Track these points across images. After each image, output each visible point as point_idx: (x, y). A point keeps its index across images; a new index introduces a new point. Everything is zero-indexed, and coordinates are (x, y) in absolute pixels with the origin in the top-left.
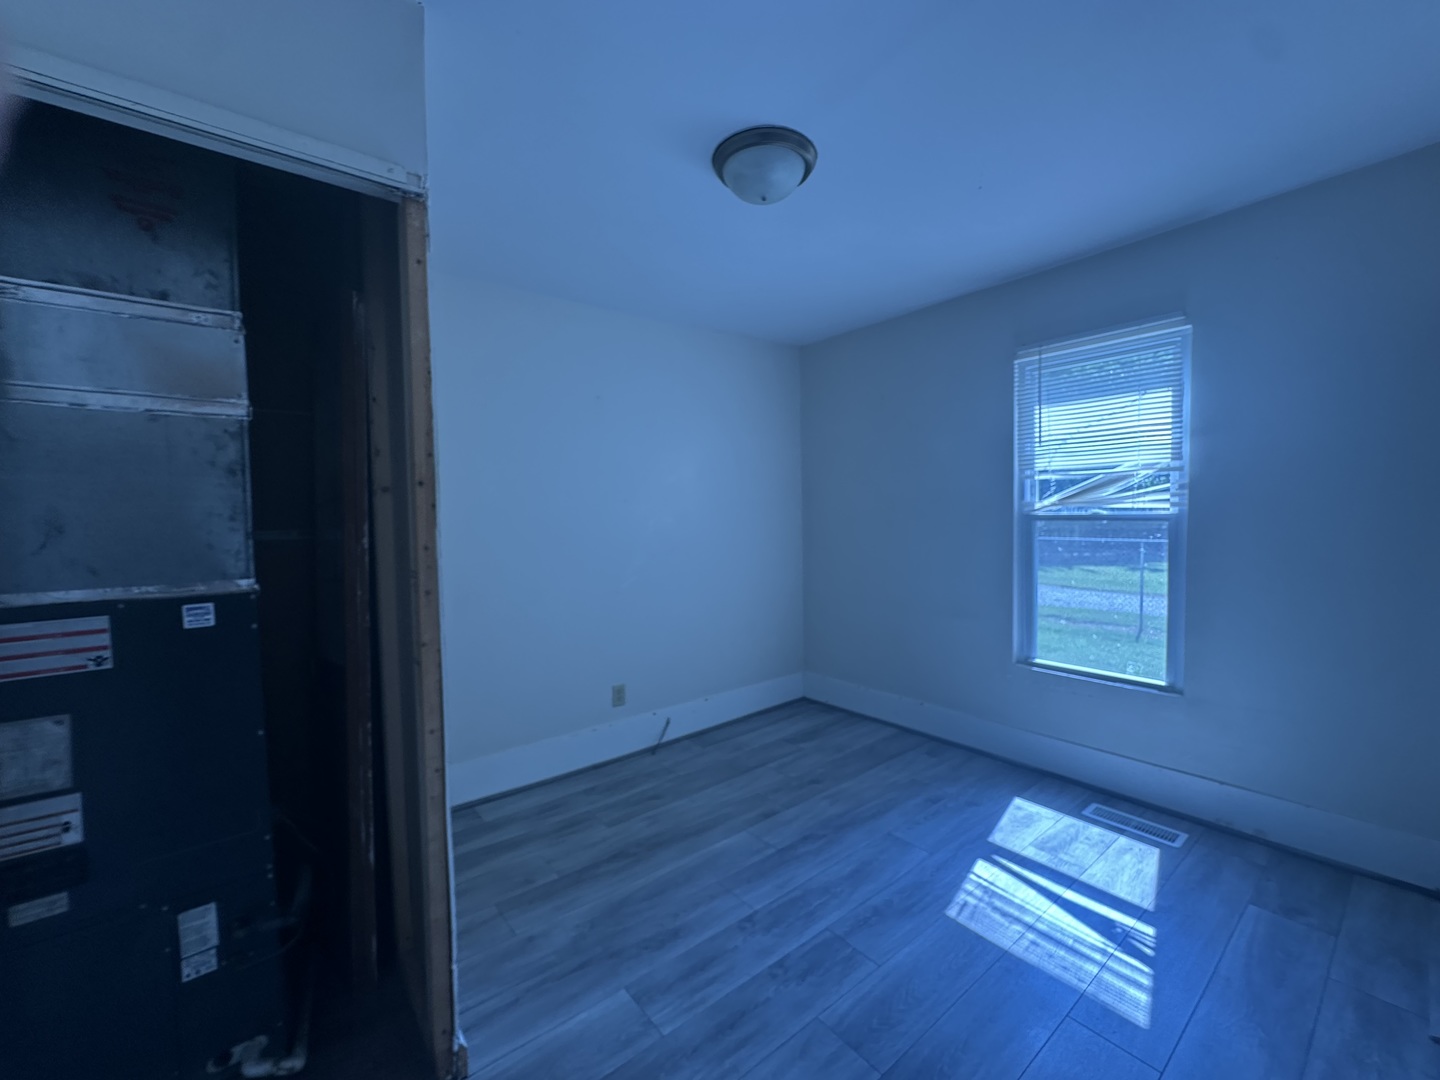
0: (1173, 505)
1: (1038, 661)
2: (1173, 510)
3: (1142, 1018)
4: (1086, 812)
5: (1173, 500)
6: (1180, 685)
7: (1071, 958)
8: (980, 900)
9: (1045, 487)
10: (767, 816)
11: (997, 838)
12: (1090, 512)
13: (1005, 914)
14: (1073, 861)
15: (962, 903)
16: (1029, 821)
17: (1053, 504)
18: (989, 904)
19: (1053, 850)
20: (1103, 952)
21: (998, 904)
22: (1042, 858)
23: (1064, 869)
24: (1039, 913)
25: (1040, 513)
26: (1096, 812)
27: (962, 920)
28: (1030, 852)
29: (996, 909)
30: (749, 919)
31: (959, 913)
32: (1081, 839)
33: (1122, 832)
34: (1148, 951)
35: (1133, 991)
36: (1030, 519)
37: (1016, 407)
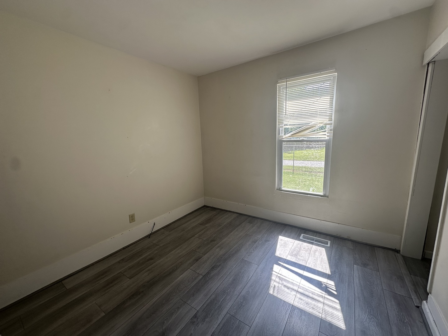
0: (328, 136)
1: (283, 189)
2: (327, 138)
3: (342, 325)
4: (301, 238)
5: (328, 134)
6: (327, 194)
7: (314, 302)
8: (279, 283)
9: (286, 131)
10: (197, 260)
11: (278, 254)
12: (301, 139)
13: (288, 288)
14: (302, 258)
15: (273, 286)
16: (285, 245)
17: (289, 136)
18: (282, 284)
19: (296, 255)
20: (322, 297)
21: (285, 283)
22: (293, 260)
23: (301, 263)
24: (298, 284)
25: (285, 139)
26: (304, 237)
27: (275, 294)
28: (289, 258)
29: (285, 286)
30: (195, 316)
31: (273, 292)
32: (302, 249)
33: (312, 243)
34: (335, 293)
35: (335, 312)
36: (281, 142)
37: (277, 102)
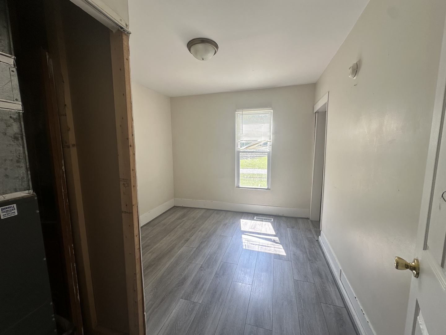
0: (269, 149)
1: (240, 186)
2: (268, 150)
3: (285, 254)
4: (255, 219)
5: (269, 148)
6: (270, 188)
7: (269, 248)
8: (248, 243)
9: (243, 145)
10: (187, 240)
11: (242, 229)
12: (252, 151)
13: (254, 244)
14: (258, 229)
15: (245, 245)
16: (246, 224)
17: (245, 149)
18: (250, 243)
19: (254, 228)
20: (273, 245)
21: (251, 243)
22: (253, 231)
23: (258, 232)
24: (259, 242)
25: (241, 151)
26: (256, 218)
27: (247, 248)
28: (250, 230)
29: (251, 244)
30: (201, 267)
31: (246, 248)
32: (257, 224)
33: (263, 221)
34: (279, 242)
35: (281, 250)
36: (239, 152)
37: (236, 124)
